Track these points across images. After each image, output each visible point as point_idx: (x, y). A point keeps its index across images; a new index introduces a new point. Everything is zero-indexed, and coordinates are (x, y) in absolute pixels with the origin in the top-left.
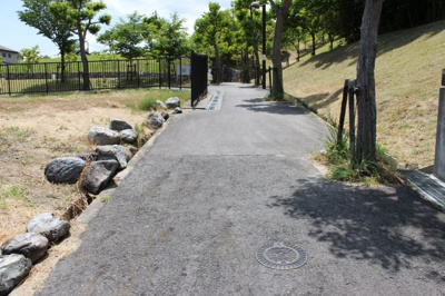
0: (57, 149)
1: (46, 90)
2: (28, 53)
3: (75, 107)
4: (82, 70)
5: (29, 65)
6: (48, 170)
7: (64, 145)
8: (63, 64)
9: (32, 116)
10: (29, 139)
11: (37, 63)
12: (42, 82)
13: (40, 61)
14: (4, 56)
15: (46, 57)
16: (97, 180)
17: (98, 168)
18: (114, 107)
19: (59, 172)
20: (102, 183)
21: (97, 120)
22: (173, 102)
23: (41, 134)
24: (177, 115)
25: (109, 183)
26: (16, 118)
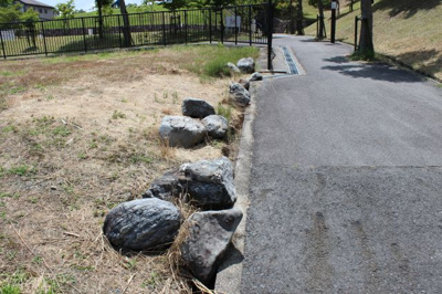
0: (114, 159)
1: (84, 47)
2: (63, 8)
3: (125, 76)
4: (122, 24)
5: (65, 20)
6: (109, 226)
7: (124, 150)
8: (100, 18)
9: (72, 94)
10: (70, 141)
11: (73, 18)
12: (79, 38)
13: (76, 16)
14: (41, 12)
15: (81, 11)
16: (208, 252)
17: (207, 226)
18: (174, 72)
19: (130, 231)
20: (218, 258)
21: (160, 96)
22: (247, 64)
23: (87, 130)
24: (258, 83)
25: (230, 255)
26: (50, 98)
